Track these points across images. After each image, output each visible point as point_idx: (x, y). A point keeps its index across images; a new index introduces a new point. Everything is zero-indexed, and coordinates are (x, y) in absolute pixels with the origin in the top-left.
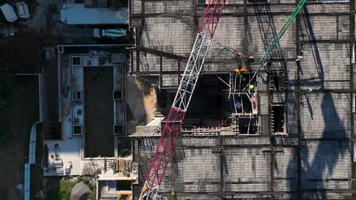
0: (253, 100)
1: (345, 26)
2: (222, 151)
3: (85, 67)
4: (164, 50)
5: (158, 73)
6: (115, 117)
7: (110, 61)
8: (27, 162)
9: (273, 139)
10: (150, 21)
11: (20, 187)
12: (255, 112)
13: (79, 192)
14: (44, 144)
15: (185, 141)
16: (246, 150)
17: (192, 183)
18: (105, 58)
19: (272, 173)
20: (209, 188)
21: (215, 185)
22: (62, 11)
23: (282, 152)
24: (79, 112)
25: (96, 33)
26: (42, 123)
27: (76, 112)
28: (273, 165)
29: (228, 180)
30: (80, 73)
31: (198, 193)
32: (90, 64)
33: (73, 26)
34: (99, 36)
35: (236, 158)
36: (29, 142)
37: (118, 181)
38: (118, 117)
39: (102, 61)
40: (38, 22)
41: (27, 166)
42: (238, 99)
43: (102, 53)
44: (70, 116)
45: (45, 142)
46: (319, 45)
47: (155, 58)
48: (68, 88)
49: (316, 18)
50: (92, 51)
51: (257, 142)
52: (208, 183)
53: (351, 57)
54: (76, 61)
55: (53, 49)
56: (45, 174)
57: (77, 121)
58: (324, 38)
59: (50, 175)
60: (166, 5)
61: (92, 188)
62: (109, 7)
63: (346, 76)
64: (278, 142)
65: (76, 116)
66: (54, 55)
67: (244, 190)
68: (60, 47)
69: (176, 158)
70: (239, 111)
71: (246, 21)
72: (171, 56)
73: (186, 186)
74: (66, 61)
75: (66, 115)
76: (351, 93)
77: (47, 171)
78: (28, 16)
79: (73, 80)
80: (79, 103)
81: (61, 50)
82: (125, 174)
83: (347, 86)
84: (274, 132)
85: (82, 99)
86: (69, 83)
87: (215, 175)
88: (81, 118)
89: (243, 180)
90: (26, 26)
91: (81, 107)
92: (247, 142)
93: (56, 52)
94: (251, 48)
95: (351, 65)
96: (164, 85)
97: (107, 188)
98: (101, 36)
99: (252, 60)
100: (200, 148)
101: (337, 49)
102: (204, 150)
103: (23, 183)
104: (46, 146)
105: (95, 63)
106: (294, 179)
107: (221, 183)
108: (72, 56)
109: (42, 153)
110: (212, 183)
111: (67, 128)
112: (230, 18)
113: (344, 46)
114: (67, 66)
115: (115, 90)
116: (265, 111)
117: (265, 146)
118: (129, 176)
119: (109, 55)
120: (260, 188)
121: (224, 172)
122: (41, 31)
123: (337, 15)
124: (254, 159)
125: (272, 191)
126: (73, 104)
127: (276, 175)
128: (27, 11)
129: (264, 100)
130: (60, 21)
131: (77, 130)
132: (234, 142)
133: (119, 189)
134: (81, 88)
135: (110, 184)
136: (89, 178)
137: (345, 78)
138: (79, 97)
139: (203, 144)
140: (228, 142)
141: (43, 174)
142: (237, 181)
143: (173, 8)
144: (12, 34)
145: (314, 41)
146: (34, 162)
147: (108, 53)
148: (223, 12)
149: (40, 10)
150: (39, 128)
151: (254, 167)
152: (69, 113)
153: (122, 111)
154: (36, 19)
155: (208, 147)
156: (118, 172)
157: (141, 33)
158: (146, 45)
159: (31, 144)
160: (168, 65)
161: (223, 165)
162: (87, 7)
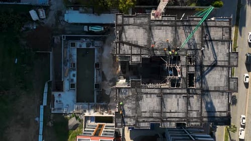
0: (178, 69)
1: (226, 33)
2: (162, 96)
3: (78, 49)
4: (133, 43)
5: (129, 54)
6: (95, 79)
7: (93, 45)
8: (42, 104)
9: (188, 90)
10: (126, 27)
11: (37, 119)
12: (179, 76)
13: (73, 123)
14: (52, 94)
15: (143, 90)
16: (174, 96)
17: (146, 112)
18: (90, 43)
19: (187, 108)
20: (155, 115)
21: (158, 113)
22: (65, 15)
23: (193, 97)
24: (74, 76)
25: (86, 28)
26: (51, 82)
27: (72, 75)
28: (188, 103)
29: (164, 111)
30: (75, 52)
31: (149, 117)
32: (81, 46)
33: (72, 24)
34: (87, 30)
35: (169, 100)
36: (43, 93)
37: (96, 117)
38: (97, 79)
39: (88, 45)
40: (50, 21)
41: (42, 107)
42: (171, 69)
43: (88, 40)
44: (68, 78)
45: (53, 93)
46: (214, 43)
47: (128, 47)
48: (68, 61)
49: (212, 28)
50: (82, 39)
51: (180, 91)
52: (154, 112)
53: (229, 49)
54: (73, 45)
55: (59, 38)
56: (52, 112)
57: (72, 80)
58: (215, 39)
59: (55, 112)
60: (134, 20)
61: (80, 121)
62: (93, 13)
63: (227, 59)
64: (191, 92)
65: (72, 78)
66: (59, 41)
67: (172, 116)
68: (64, 36)
69: (138, 99)
70: (171, 75)
71: (176, 29)
72: (136, 46)
73: (143, 113)
74: (67, 44)
75: (66, 77)
76: (229, 67)
77: (54, 110)
78: (45, 17)
79: (71, 56)
80: (74, 70)
81: (64, 38)
82: (100, 113)
83: (227, 64)
84: (189, 86)
85: (76, 67)
86: (68, 58)
87: (158, 108)
88: (75, 79)
89: (172, 111)
90: (43, 23)
91: (75, 72)
92: (175, 91)
93: (61, 39)
94: (178, 43)
95: (229, 53)
96: (133, 61)
97: (89, 121)
98: (88, 30)
99: (179, 49)
100: (151, 94)
101: (222, 44)
102: (152, 95)
103: (39, 117)
104: (53, 95)
105: (84, 46)
106: (198, 111)
107: (161, 112)
108: (71, 42)
109: (51, 99)
110: (156, 112)
111: (66, 85)
112: (168, 27)
113: (226, 43)
114: (67, 47)
115: (95, 62)
116: (184, 75)
117: (184, 94)
118: (103, 114)
119: (92, 42)
120: (181, 115)
121: (163, 107)
122: (52, 26)
123: (223, 27)
124: (178, 100)
125: (187, 116)
126: (70, 71)
127: (189, 109)
128: (44, 14)
129: (184, 70)
130: (64, 21)
131: (72, 86)
132: (168, 91)
133: (96, 122)
134: (75, 61)
135: (92, 118)
136: (79, 115)
137: (226, 60)
138: (74, 67)
139: (152, 92)
140: (165, 91)
141: (51, 112)
142: (169, 111)
143: (139, 21)
144: (35, 28)
145: (211, 40)
146: (46, 105)
147: (92, 40)
148: (164, 24)
149: (52, 14)
150: (50, 84)
151: (178, 104)
152: (68, 75)
153: (99, 75)
154: (49, 18)
155: (155, 94)
156: (96, 111)
157: (121, 34)
158: (124, 40)
159: (44, 94)
160: (135, 51)
161: (162, 103)
162: (81, 13)
